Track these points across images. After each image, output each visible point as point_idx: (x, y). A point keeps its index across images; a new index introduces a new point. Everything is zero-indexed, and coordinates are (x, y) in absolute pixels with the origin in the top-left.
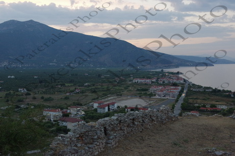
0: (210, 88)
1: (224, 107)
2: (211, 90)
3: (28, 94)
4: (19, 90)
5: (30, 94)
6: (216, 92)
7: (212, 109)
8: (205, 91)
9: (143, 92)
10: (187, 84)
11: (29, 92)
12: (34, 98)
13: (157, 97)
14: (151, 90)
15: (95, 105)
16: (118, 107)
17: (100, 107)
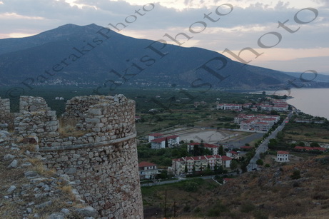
0: (322, 119)
2: (322, 122)
7: (312, 149)
10: (292, 113)
13: (241, 129)
14: (236, 120)
15: (151, 138)
16: (182, 142)
17: (154, 141)
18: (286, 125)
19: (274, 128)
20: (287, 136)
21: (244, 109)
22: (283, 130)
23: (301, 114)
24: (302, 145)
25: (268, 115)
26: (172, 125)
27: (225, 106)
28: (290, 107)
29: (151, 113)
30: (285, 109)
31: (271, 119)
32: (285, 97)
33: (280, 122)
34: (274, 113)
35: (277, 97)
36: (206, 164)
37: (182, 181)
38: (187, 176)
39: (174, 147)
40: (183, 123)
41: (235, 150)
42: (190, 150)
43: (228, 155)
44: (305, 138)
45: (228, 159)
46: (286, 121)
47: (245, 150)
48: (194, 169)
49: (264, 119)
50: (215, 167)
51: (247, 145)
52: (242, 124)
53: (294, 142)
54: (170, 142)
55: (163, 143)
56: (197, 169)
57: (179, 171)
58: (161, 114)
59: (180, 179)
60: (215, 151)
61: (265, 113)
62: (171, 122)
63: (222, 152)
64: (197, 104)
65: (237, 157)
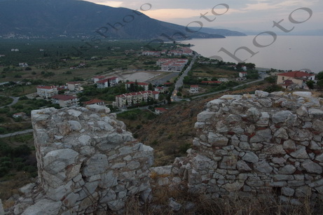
0: (216, 60)
1: (225, 80)
2: (216, 63)
3: (28, 69)
4: (20, 64)
5: (30, 69)
6: (221, 64)
7: (213, 83)
8: (210, 64)
9: (150, 65)
10: (195, 56)
11: (30, 67)
12: (34, 73)
13: (162, 70)
14: (158, 63)
15: (96, 80)
16: (120, 82)
17: (99, 82)
18: (193, 65)
19: (185, 68)
20: (195, 74)
21: (162, 54)
22: (191, 70)
23: (202, 57)
24: (206, 80)
25: (179, 58)
26: (110, 69)
27: (149, 53)
28: (194, 53)
29: (93, 59)
30: (190, 54)
31: (182, 62)
32: (189, 45)
33: (188, 64)
34: (183, 57)
35: (184, 45)
36: (141, 98)
37: (125, 112)
38: (128, 108)
39: (115, 86)
40: (119, 67)
41: (160, 86)
42: (128, 88)
43: (156, 90)
44: (207, 75)
45: (157, 93)
46: (192, 63)
47: (167, 86)
48: (132, 103)
49: (178, 62)
50: (148, 99)
51: (168, 82)
52: (162, 66)
53: (200, 78)
54: (111, 82)
55: (106, 83)
56: (135, 102)
57: (121, 104)
58: (101, 61)
59: (123, 110)
60: (147, 87)
61: (177, 57)
62: (109, 66)
63: (151, 88)
64: (127, 52)
65: (163, 91)
